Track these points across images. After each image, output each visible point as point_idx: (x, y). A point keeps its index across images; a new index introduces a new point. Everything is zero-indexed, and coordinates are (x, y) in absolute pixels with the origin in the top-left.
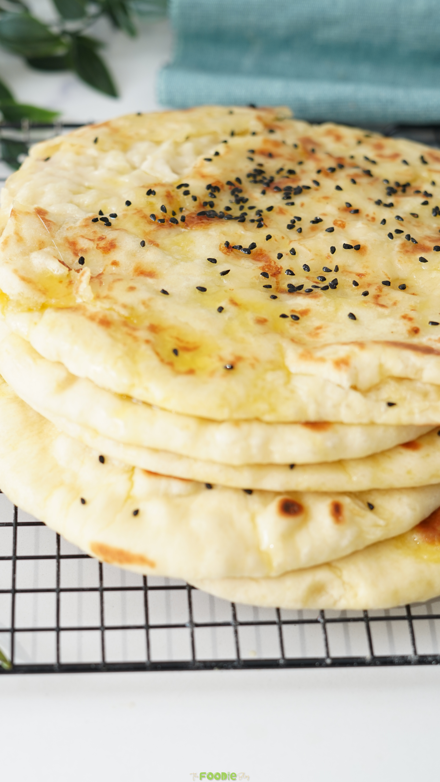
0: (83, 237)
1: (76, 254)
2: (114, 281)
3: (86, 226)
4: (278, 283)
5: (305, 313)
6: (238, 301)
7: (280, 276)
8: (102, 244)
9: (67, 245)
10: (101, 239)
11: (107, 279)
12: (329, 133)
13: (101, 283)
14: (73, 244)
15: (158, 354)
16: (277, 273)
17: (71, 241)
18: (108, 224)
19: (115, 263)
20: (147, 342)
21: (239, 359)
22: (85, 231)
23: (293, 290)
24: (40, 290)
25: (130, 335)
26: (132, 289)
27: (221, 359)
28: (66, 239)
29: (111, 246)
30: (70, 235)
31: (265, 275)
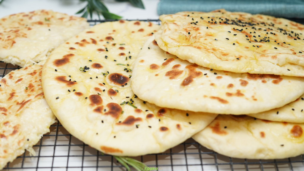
0: (188, 27)
1: (187, 32)
2: (200, 38)
3: (189, 25)
4: (251, 39)
5: (261, 46)
6: (239, 42)
7: (251, 37)
8: (195, 29)
9: (184, 30)
10: (194, 27)
11: (198, 38)
12: (258, 17)
13: (196, 38)
14: (186, 30)
15: (216, 56)
16: (250, 36)
17: (185, 29)
18: (195, 24)
19: (199, 33)
20: (212, 53)
21: (241, 56)
22: (189, 26)
23: (256, 41)
24: (177, 42)
25: (207, 51)
26: (206, 39)
27: (236, 57)
28: (184, 29)
29: (198, 29)
30: (185, 27)
31: (247, 36)
